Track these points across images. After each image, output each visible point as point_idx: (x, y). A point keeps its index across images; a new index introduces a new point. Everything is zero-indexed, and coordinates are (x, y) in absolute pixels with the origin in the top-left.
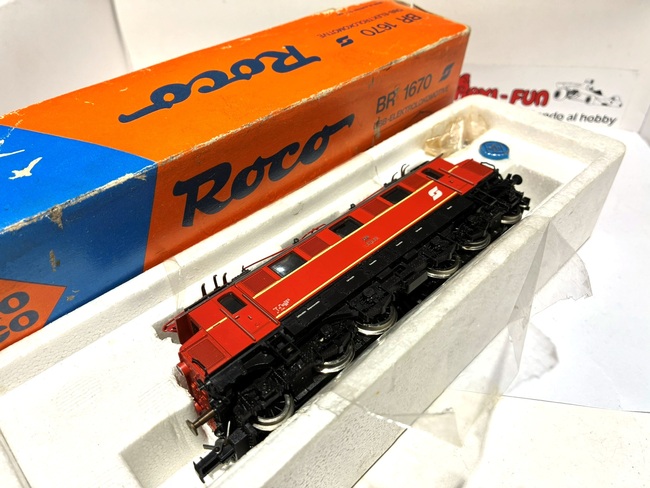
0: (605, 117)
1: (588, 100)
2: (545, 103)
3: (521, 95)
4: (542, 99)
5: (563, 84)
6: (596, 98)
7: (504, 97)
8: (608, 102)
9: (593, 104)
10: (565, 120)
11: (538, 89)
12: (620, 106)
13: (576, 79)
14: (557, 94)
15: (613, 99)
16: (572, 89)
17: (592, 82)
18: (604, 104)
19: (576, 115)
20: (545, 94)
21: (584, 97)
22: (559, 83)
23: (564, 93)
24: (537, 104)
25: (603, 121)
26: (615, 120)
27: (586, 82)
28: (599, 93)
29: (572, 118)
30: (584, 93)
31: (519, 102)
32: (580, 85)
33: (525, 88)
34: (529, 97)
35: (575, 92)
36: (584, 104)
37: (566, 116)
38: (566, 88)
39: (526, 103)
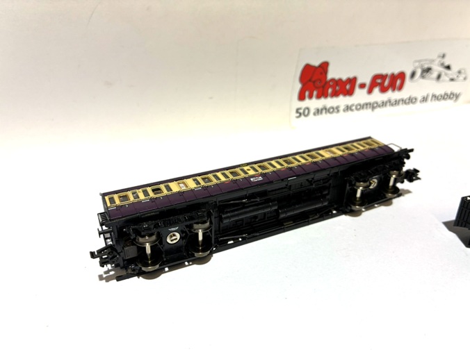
0: (452, 93)
1: (439, 77)
2: (401, 88)
3: (379, 81)
4: (398, 82)
5: (419, 61)
6: (446, 74)
7: (362, 86)
8: (455, 77)
9: (444, 81)
10: (418, 103)
11: (396, 72)
12: (465, 79)
13: (430, 55)
14: (413, 75)
15: (459, 72)
16: (426, 66)
17: (444, 56)
18: (452, 80)
19: (428, 95)
20: (402, 76)
21: (435, 75)
22: (416, 61)
23: (419, 72)
24: (394, 90)
25: (450, 98)
26: (459, 94)
27: (439, 57)
28: (448, 67)
29: (425, 99)
30: (437, 69)
31: (376, 90)
32: (433, 61)
33: (384, 72)
34: (386, 83)
35: (429, 70)
36: (434, 82)
37: (420, 98)
38: (422, 66)
39: (384, 90)
